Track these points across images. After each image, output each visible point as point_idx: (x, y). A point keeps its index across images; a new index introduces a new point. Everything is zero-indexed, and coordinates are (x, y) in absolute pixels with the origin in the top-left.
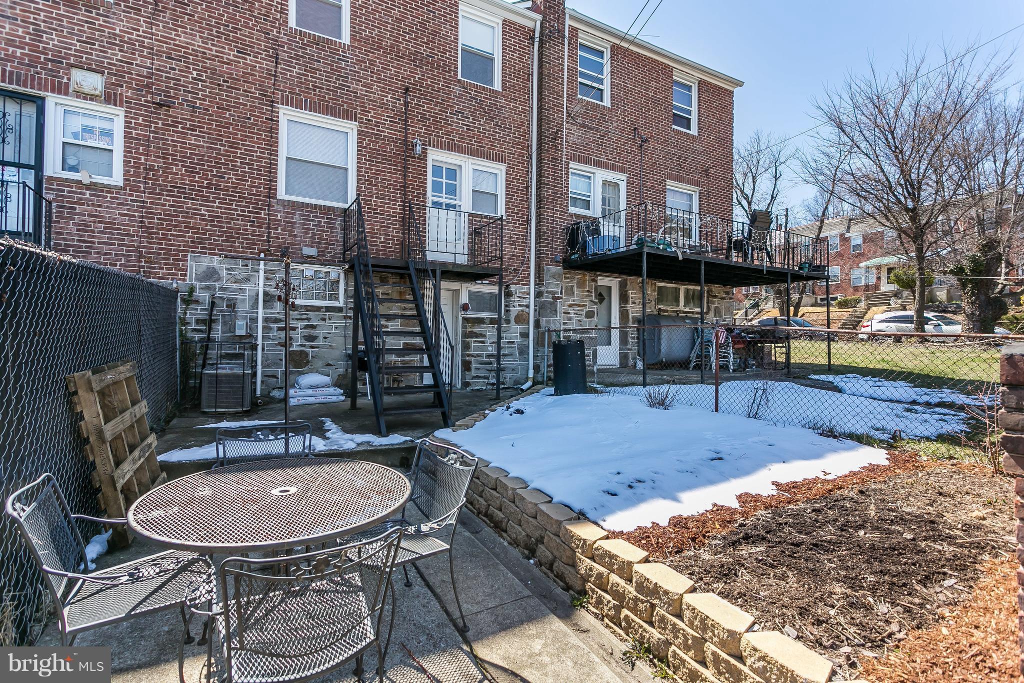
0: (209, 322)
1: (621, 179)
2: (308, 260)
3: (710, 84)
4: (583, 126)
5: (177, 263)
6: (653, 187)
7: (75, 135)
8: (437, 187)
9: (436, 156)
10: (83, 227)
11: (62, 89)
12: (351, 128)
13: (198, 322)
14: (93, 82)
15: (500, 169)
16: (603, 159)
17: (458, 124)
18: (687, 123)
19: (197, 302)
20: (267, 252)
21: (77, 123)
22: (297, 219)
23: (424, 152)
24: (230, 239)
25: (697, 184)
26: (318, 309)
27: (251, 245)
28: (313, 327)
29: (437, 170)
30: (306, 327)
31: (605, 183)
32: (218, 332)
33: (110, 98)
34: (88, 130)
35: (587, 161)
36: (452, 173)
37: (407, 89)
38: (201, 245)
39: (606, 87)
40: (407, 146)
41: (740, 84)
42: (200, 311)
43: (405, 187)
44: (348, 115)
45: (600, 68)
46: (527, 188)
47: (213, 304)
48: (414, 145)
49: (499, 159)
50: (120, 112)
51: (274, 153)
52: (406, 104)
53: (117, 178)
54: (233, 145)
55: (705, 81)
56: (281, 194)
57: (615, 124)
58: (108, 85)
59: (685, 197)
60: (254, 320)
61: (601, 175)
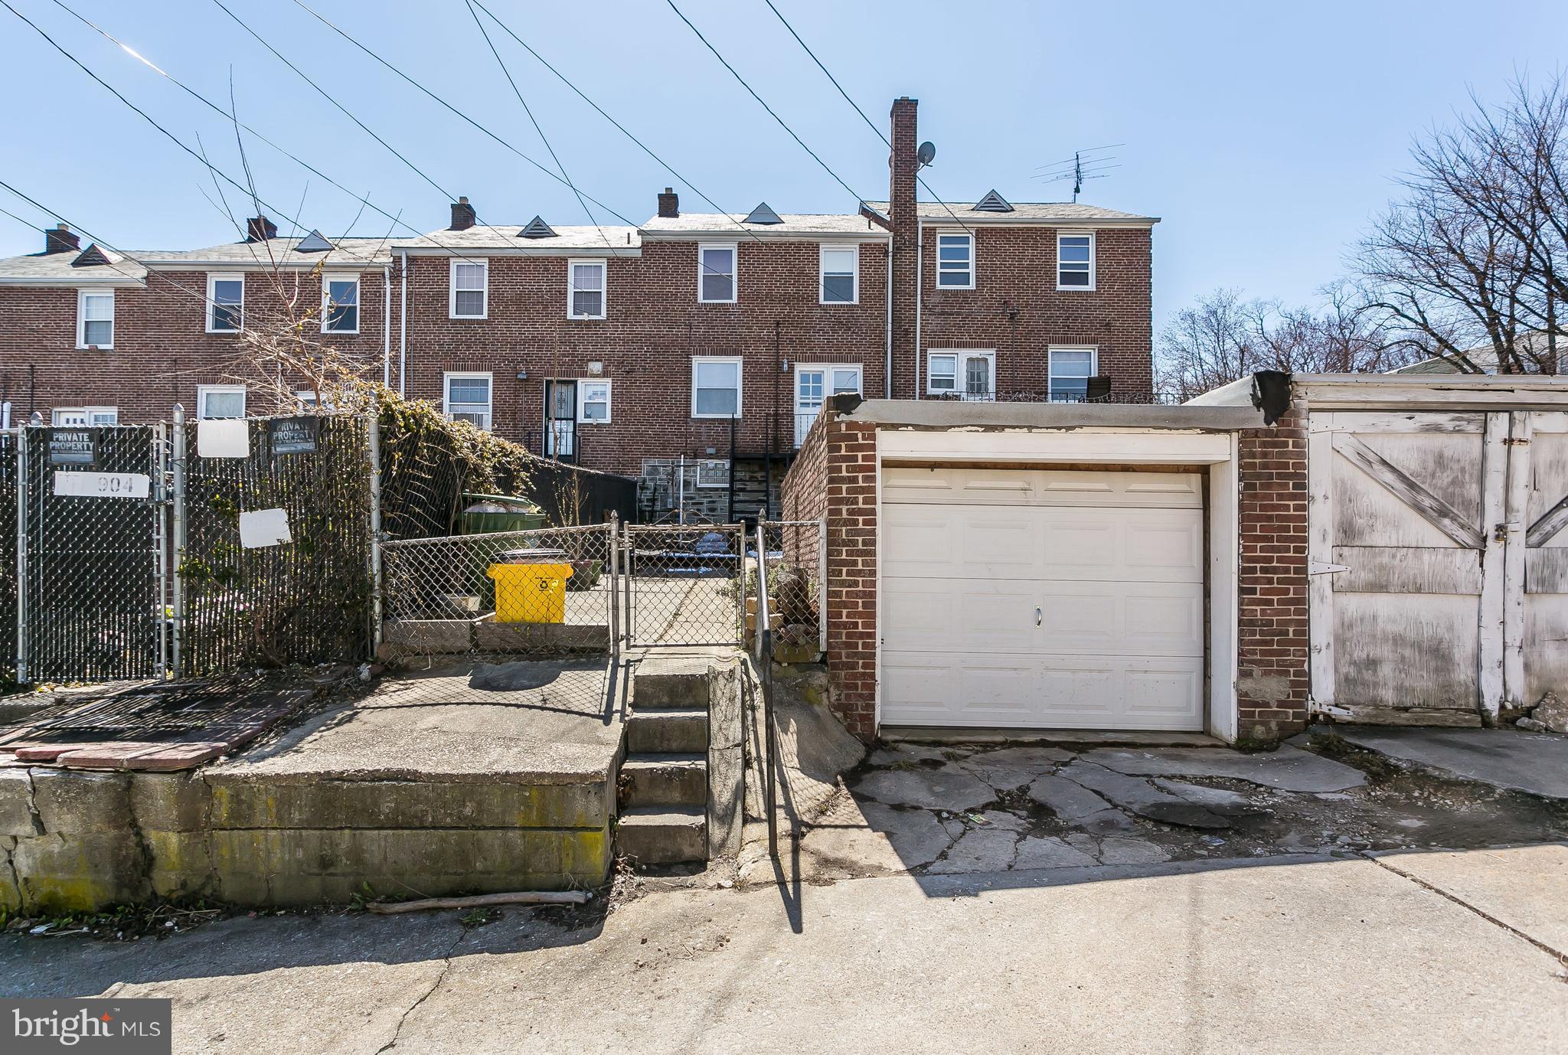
0: (653, 500)
1: (990, 355)
2: (710, 457)
3: (1113, 230)
4: (943, 313)
5: (635, 464)
6: (1029, 355)
7: (590, 398)
8: (804, 391)
9: (800, 368)
10: (594, 449)
11: (584, 375)
12: (738, 360)
13: (648, 500)
14: (596, 367)
15: (858, 368)
16: (966, 339)
17: (820, 339)
18: (1083, 279)
19: (647, 488)
20: (685, 454)
21: (590, 390)
22: (703, 430)
23: (791, 368)
24: (664, 447)
25: (1094, 341)
26: (716, 489)
27: (677, 449)
28: (714, 502)
29: (805, 378)
30: (710, 502)
31: (970, 360)
32: (658, 506)
33: (605, 374)
34: (595, 394)
35: (947, 345)
36: (818, 378)
37: (778, 323)
38: (650, 453)
39: (972, 270)
40: (778, 364)
41: (1158, 220)
42: (648, 493)
43: (777, 395)
44: (736, 353)
45: (965, 253)
46: (883, 380)
47: (655, 489)
48: (783, 363)
49: (856, 360)
50: (610, 380)
51: (689, 389)
52: (778, 334)
53: (608, 420)
54: (666, 388)
55: (1104, 230)
56: (694, 414)
57: (979, 304)
58: (605, 367)
59: (1084, 356)
60: (678, 498)
61: (965, 354)
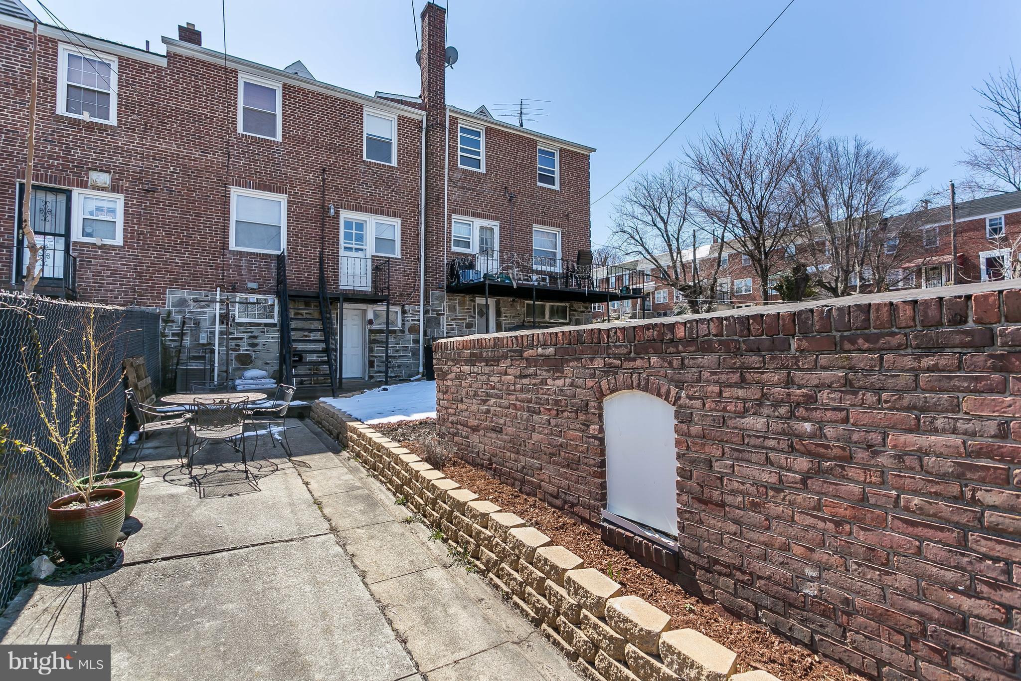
0: (181, 335)
1: (495, 225)
2: (252, 291)
3: (569, 151)
4: (463, 188)
5: (158, 295)
6: (521, 230)
7: (91, 213)
8: (348, 236)
9: (346, 215)
10: (96, 274)
11: (83, 185)
12: (283, 199)
13: (173, 335)
14: (103, 179)
15: (397, 222)
16: (480, 211)
17: (364, 191)
18: (551, 181)
19: (173, 322)
20: (223, 288)
21: (92, 205)
22: (243, 263)
23: (337, 213)
24: (196, 278)
25: (559, 226)
26: (259, 325)
27: (211, 282)
28: (255, 337)
29: (348, 225)
30: (250, 337)
31: (482, 228)
32: (187, 341)
33: (114, 188)
34: (99, 209)
35: (466, 213)
36: (360, 226)
37: (324, 170)
38: (176, 283)
39: (482, 158)
40: (324, 209)
41: (594, 150)
42: (175, 328)
43: (323, 238)
44: (280, 190)
45: (477, 144)
46: (417, 235)
47: (184, 323)
48: (329, 209)
49: (395, 215)
50: (122, 197)
51: (227, 219)
52: (324, 180)
53: (119, 241)
54: (198, 215)
55: (564, 149)
56: (232, 246)
57: (489, 185)
58: (112, 181)
59: (551, 236)
60: (213, 333)
61: (478, 223)
